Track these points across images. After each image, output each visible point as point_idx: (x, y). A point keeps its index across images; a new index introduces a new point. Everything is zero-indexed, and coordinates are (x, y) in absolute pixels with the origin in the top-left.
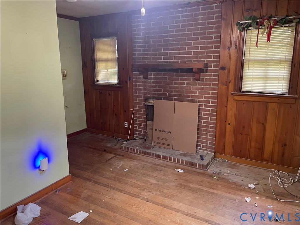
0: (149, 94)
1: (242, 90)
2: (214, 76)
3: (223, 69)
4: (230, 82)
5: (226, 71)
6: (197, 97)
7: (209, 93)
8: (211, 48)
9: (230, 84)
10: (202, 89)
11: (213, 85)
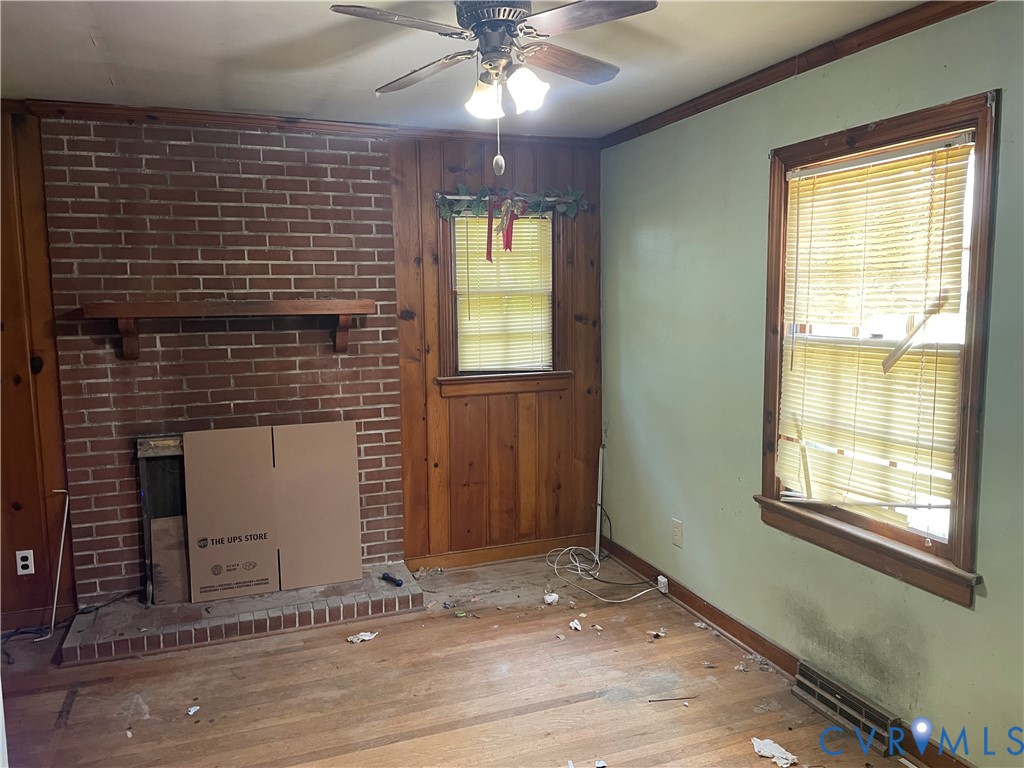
0: (147, 414)
1: (460, 369)
2: (386, 335)
3: (408, 315)
4: (428, 351)
5: (416, 322)
6: (341, 402)
7: (376, 387)
8: (371, 257)
9: (429, 356)
10: (355, 376)
11: (386, 361)
